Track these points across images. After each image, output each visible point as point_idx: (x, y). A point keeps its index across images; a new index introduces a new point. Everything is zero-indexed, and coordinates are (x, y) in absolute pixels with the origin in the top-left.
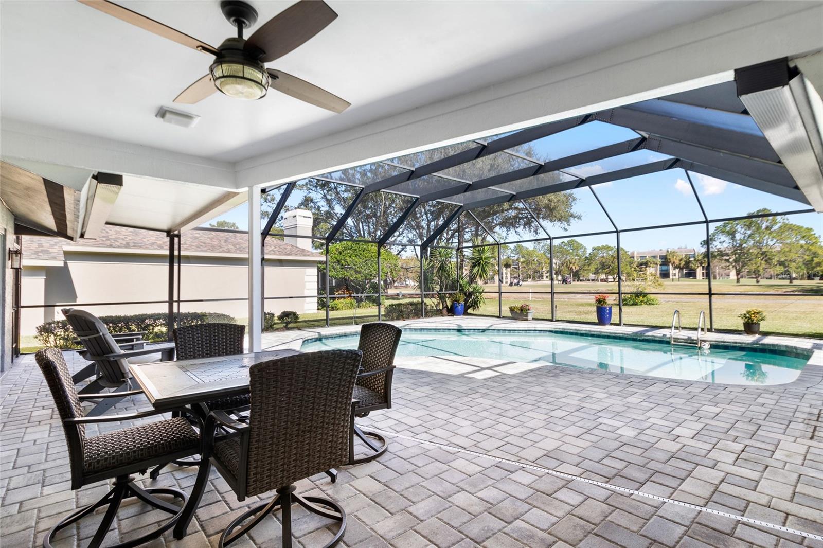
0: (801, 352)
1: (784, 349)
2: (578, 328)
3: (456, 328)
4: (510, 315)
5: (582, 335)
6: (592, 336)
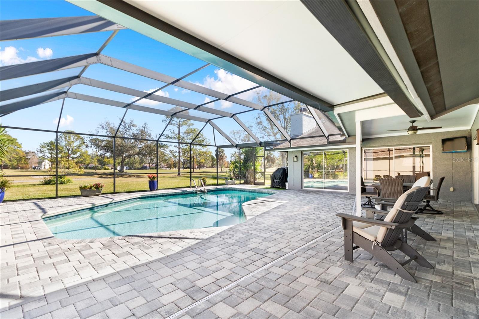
2: (156, 193)
5: (157, 196)
6: (163, 196)
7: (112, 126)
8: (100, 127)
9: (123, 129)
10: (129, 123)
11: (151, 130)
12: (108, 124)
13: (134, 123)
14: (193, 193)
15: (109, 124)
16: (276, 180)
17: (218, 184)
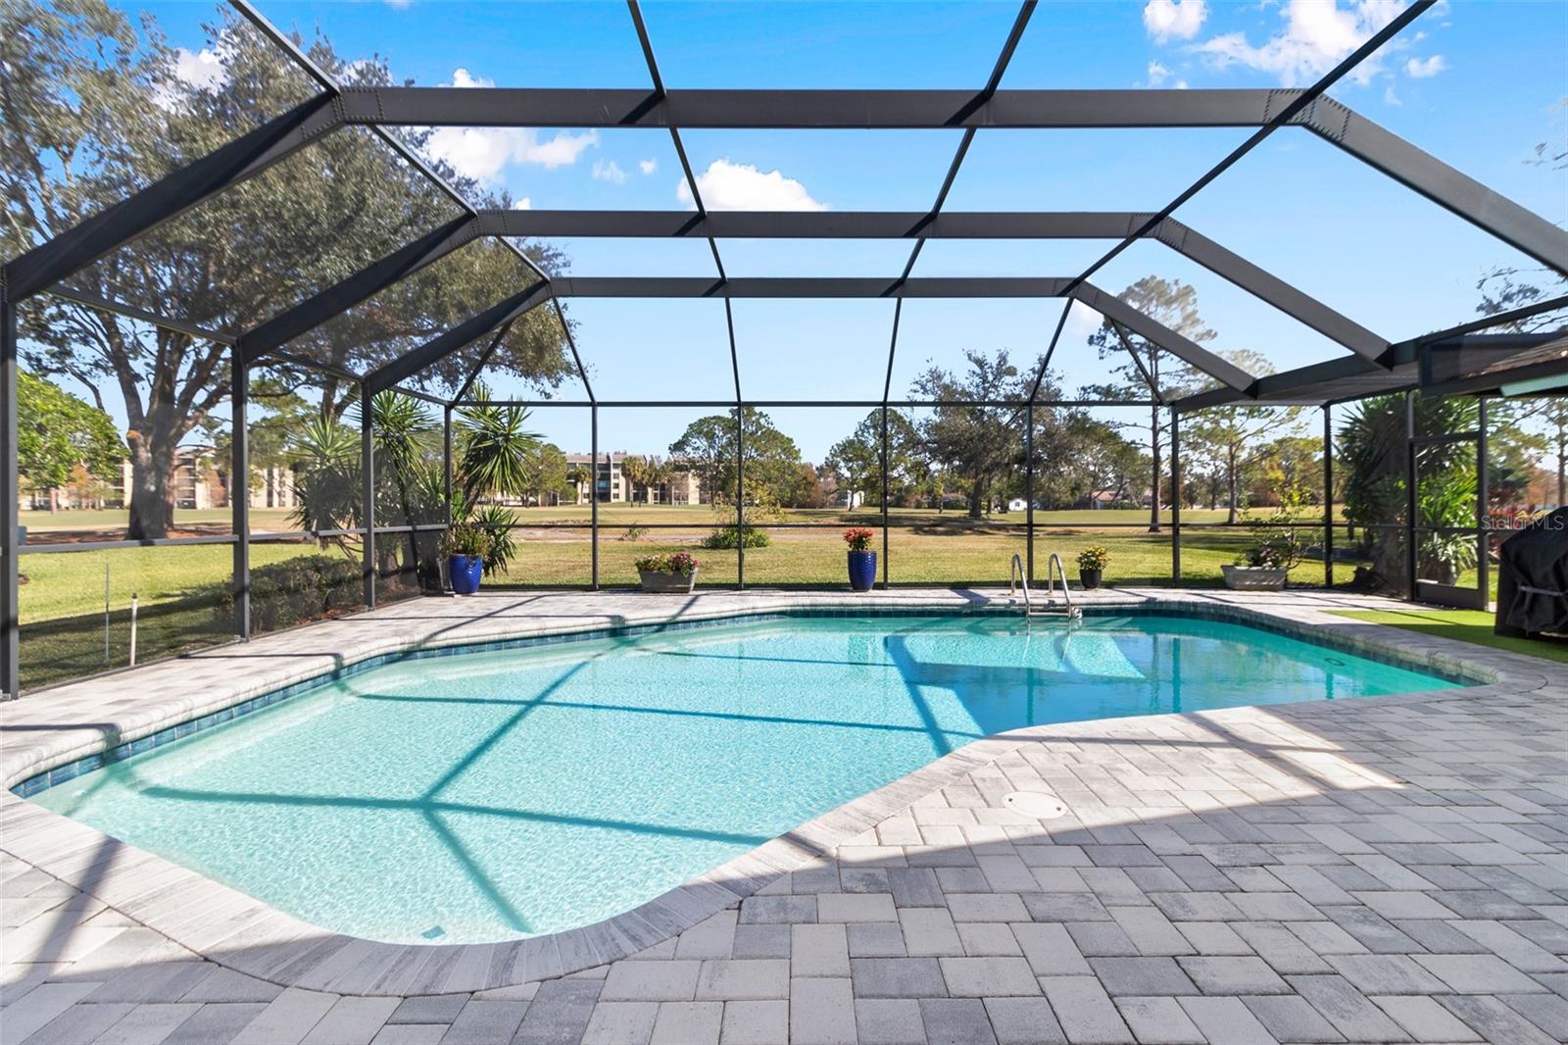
0: (1205, 610)
1: (1176, 607)
3: (606, 624)
4: (637, 579)
7: (947, 380)
8: (918, 387)
9: (977, 386)
10: (994, 365)
11: (1060, 378)
12: (936, 376)
13: (1010, 363)
14: (1013, 614)
15: (939, 377)
16: (1529, 590)
17: (1175, 581)
